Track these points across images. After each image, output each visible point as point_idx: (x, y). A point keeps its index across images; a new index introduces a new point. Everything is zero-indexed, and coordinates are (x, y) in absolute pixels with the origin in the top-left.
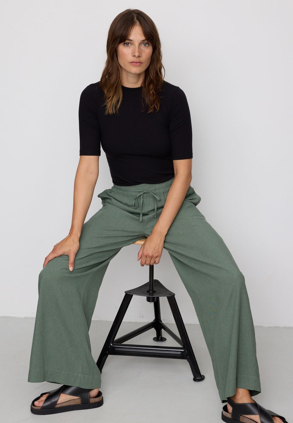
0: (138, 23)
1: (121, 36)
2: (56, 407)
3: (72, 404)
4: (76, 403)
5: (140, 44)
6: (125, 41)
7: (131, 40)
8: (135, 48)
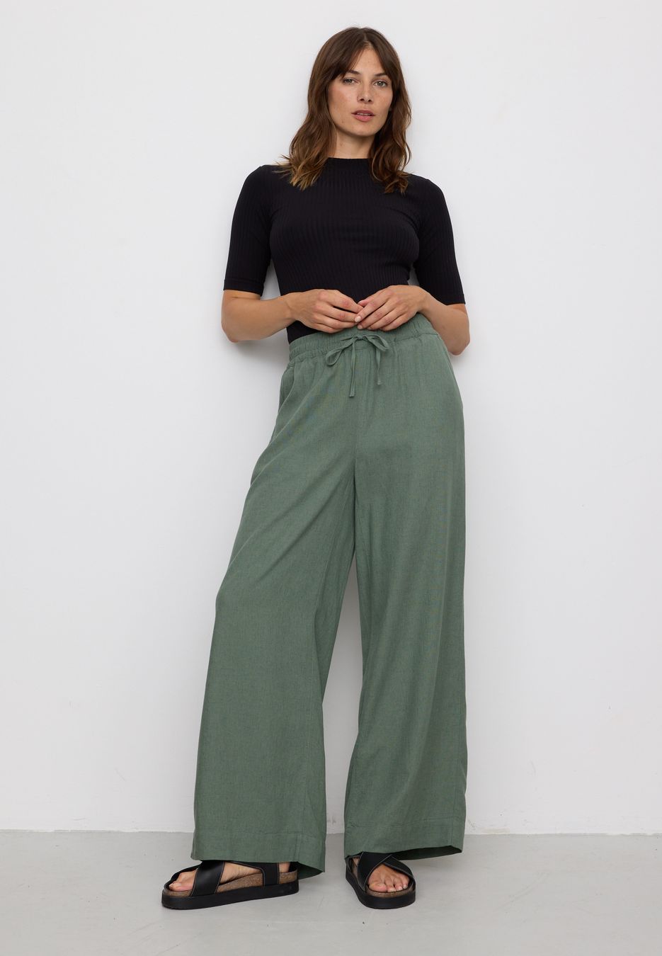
0: (370, 45)
1: (338, 64)
2: (218, 891)
3: (246, 885)
4: (254, 884)
5: (373, 81)
6: (344, 74)
7: (356, 73)
8: (363, 88)
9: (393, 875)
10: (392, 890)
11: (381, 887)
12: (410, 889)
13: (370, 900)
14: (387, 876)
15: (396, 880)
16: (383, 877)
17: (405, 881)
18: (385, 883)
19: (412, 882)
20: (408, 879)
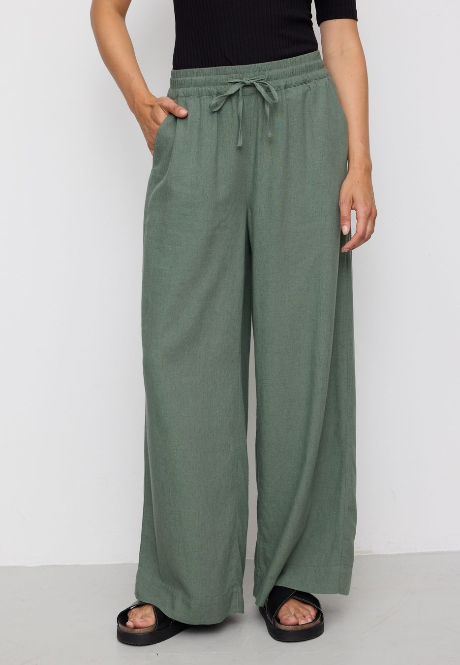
9: (301, 607)
10: (302, 622)
11: (292, 620)
12: (318, 621)
13: (280, 634)
14: (296, 609)
15: (305, 612)
16: (292, 610)
17: (313, 612)
18: (295, 616)
19: (319, 614)
20: (316, 611)
